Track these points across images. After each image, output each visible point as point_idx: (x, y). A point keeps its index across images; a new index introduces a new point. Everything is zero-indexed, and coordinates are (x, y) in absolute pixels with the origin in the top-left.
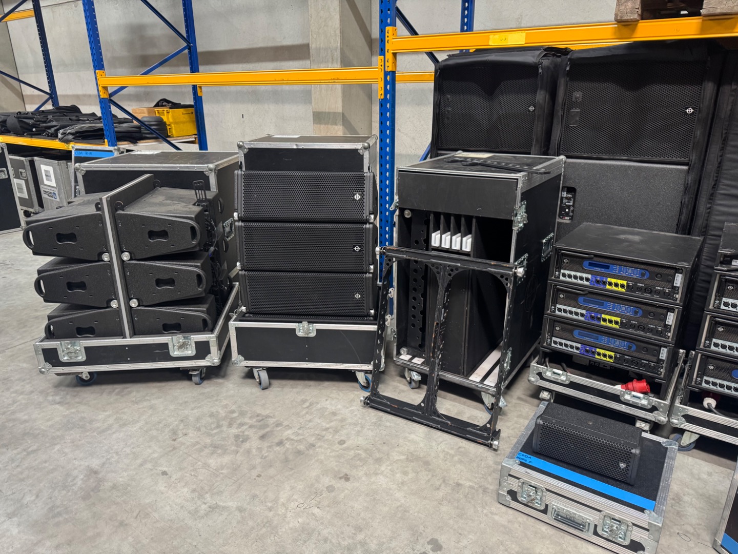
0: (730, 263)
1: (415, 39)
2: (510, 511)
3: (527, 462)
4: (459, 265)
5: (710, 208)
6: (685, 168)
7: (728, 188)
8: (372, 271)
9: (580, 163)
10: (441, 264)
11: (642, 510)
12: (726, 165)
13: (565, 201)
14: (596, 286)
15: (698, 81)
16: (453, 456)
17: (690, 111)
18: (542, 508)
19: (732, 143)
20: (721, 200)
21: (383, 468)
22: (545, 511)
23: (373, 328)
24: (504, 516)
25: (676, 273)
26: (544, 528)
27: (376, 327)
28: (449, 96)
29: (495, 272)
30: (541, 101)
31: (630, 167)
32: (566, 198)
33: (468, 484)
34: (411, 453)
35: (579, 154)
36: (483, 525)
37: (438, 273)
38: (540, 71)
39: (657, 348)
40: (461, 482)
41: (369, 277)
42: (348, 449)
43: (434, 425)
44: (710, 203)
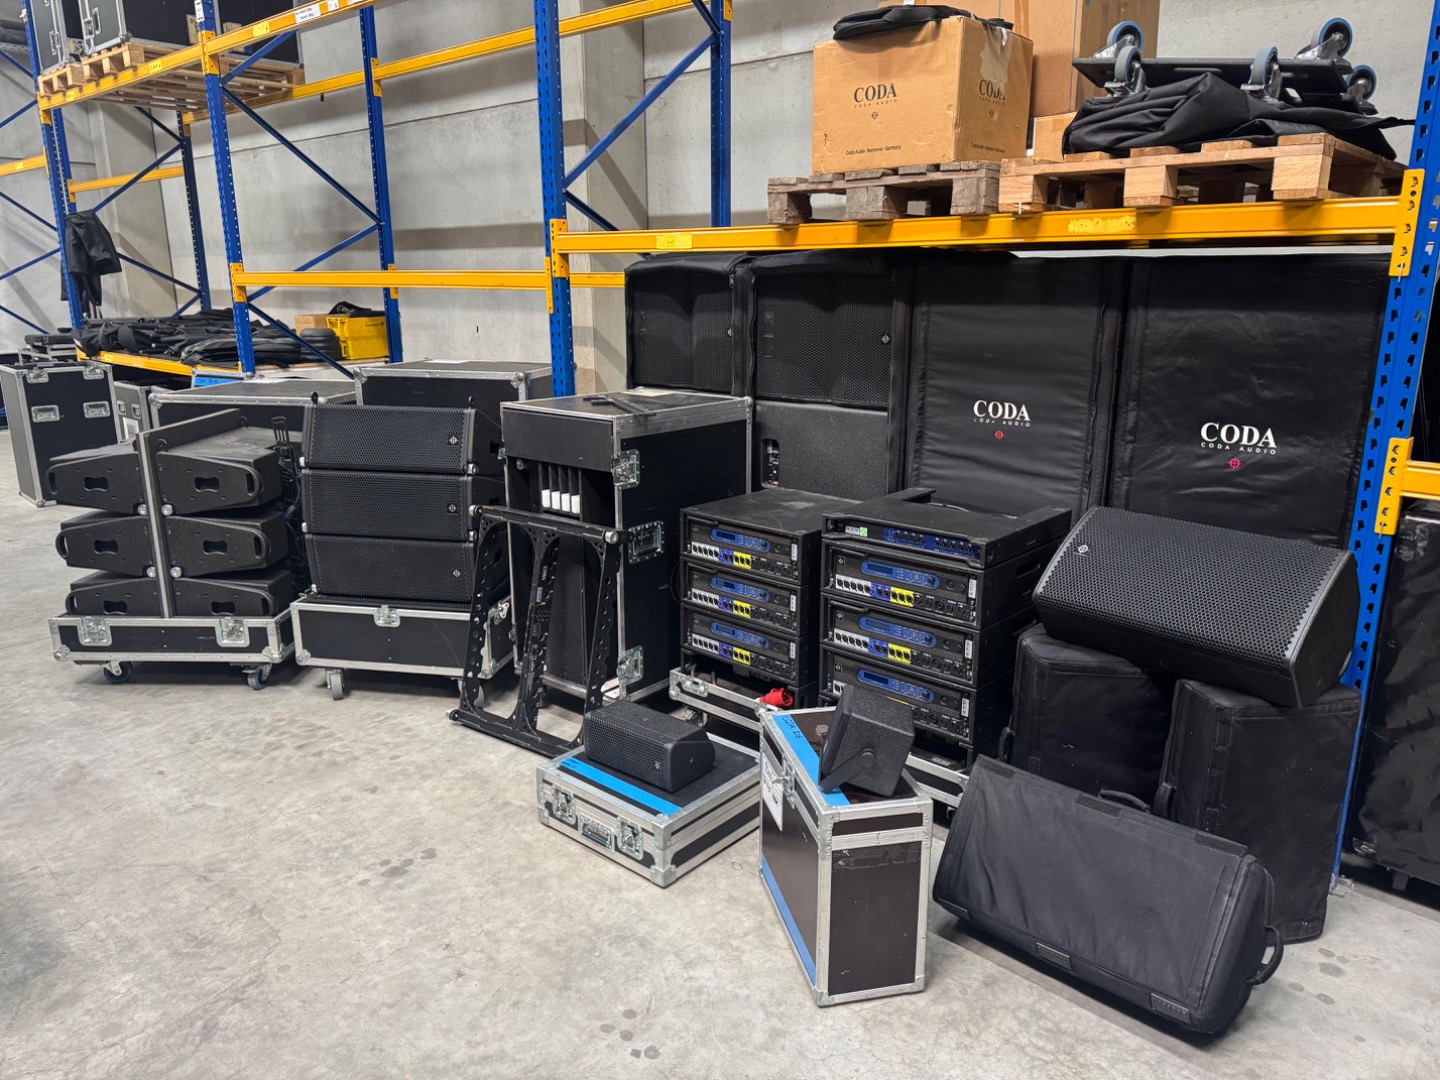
0: (843, 531)
1: (611, 235)
2: (548, 830)
3: (569, 767)
4: (555, 529)
5: (918, 469)
6: (885, 414)
7: (933, 442)
8: (471, 539)
9: (780, 407)
10: (538, 528)
11: (655, 813)
12: (929, 411)
13: (771, 459)
14: (725, 562)
15: (886, 301)
16: (526, 776)
17: (885, 339)
18: (573, 822)
19: (931, 382)
20: (927, 459)
21: (425, 784)
22: (575, 827)
23: (466, 617)
24: (536, 833)
25: (792, 543)
26: (574, 848)
27: (469, 615)
28: (643, 313)
29: (589, 538)
30: (737, 323)
31: (832, 413)
32: (773, 455)
33: (519, 803)
34: (475, 772)
35: (776, 395)
36: (502, 841)
37: (535, 540)
38: (732, 281)
39: (786, 643)
40: (512, 801)
41: (469, 548)
42: (399, 764)
43: (523, 744)
44: (917, 463)
